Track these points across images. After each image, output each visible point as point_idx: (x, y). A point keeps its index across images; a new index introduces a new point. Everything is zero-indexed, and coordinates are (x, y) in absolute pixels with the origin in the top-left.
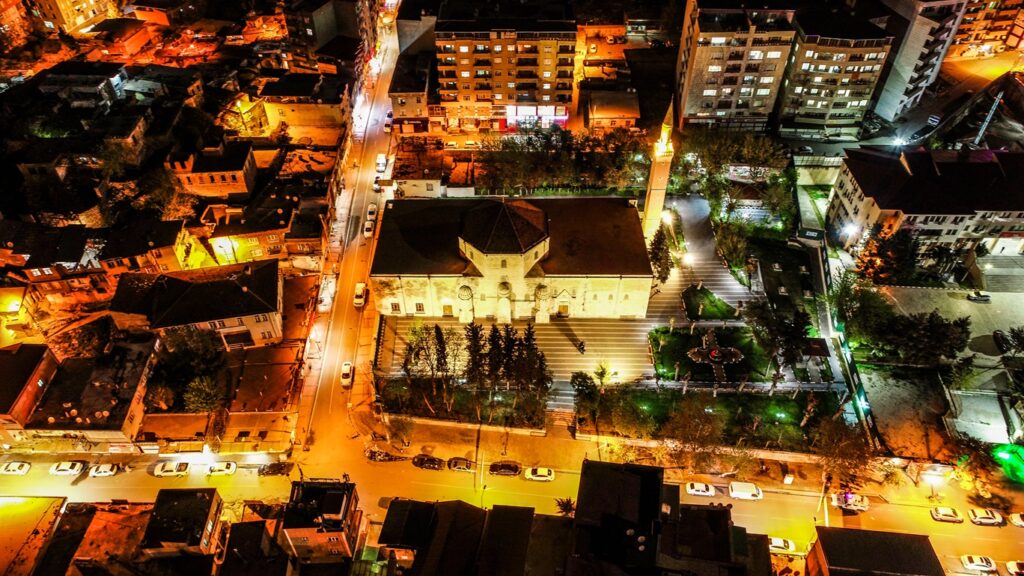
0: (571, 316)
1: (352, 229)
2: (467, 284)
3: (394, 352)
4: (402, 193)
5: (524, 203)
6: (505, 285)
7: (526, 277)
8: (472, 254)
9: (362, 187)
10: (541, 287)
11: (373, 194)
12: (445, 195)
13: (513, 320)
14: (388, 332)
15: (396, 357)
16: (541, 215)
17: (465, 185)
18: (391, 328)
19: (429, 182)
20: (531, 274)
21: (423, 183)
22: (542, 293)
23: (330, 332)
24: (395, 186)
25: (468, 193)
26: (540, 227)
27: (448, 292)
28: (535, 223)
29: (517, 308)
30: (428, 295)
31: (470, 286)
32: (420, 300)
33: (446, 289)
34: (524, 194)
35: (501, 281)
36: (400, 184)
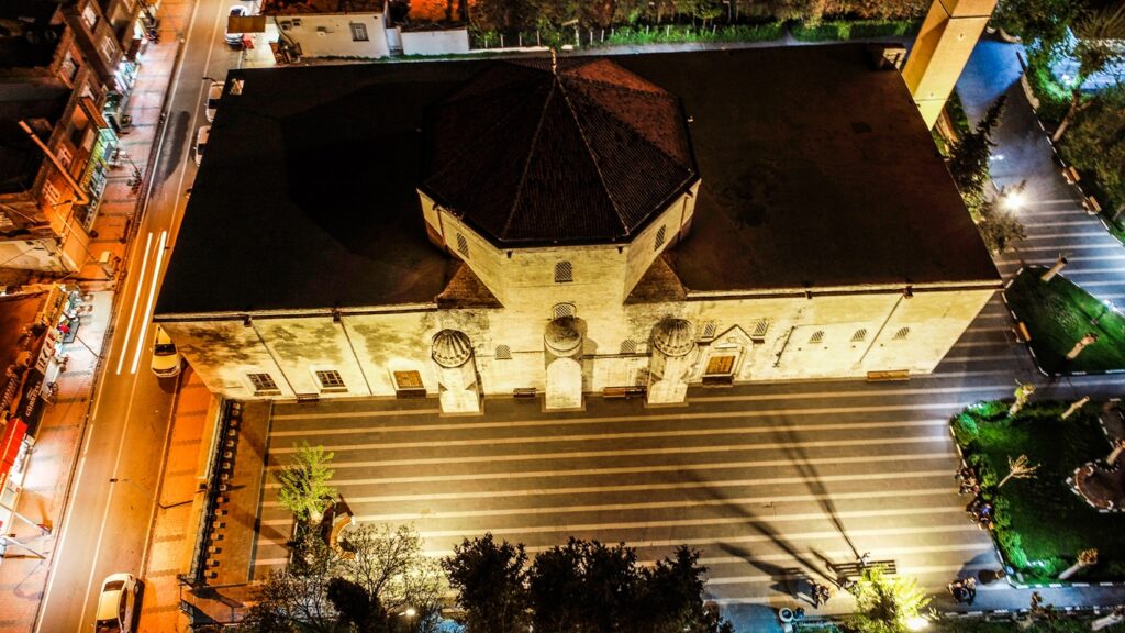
0: (741, 378)
1: (169, 146)
2: (454, 327)
3: (257, 527)
4: (295, 50)
5: (609, 68)
6: (565, 325)
7: (628, 302)
8: (462, 242)
9: (201, 37)
10: (671, 325)
11: (225, 53)
12: (398, 52)
13: (586, 396)
14: (244, 455)
15: (263, 542)
16: (665, 104)
17: (446, 23)
18: (254, 443)
19: (358, 18)
20: (640, 295)
21: (341, 23)
22: (675, 342)
23: (83, 461)
24: (272, 33)
25: (452, 43)
26: (672, 148)
27: (403, 345)
28: (654, 137)
29: (596, 372)
30: (346, 353)
31: (464, 329)
32: (328, 366)
33: (393, 339)
34: (585, 42)
35: (552, 315)
36: (284, 26)
